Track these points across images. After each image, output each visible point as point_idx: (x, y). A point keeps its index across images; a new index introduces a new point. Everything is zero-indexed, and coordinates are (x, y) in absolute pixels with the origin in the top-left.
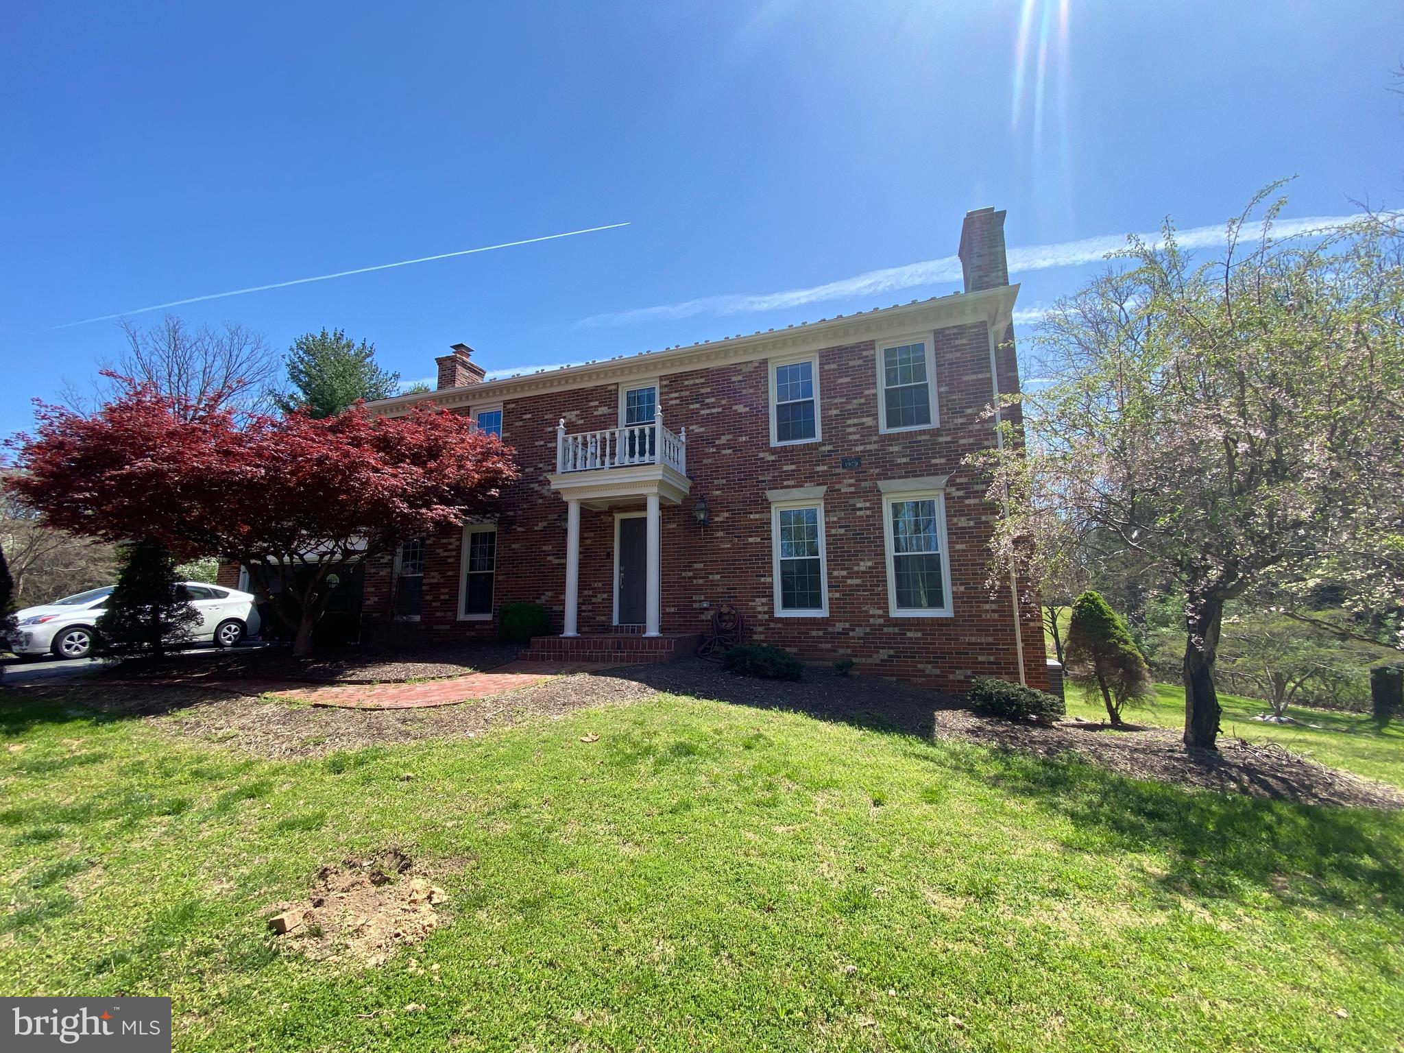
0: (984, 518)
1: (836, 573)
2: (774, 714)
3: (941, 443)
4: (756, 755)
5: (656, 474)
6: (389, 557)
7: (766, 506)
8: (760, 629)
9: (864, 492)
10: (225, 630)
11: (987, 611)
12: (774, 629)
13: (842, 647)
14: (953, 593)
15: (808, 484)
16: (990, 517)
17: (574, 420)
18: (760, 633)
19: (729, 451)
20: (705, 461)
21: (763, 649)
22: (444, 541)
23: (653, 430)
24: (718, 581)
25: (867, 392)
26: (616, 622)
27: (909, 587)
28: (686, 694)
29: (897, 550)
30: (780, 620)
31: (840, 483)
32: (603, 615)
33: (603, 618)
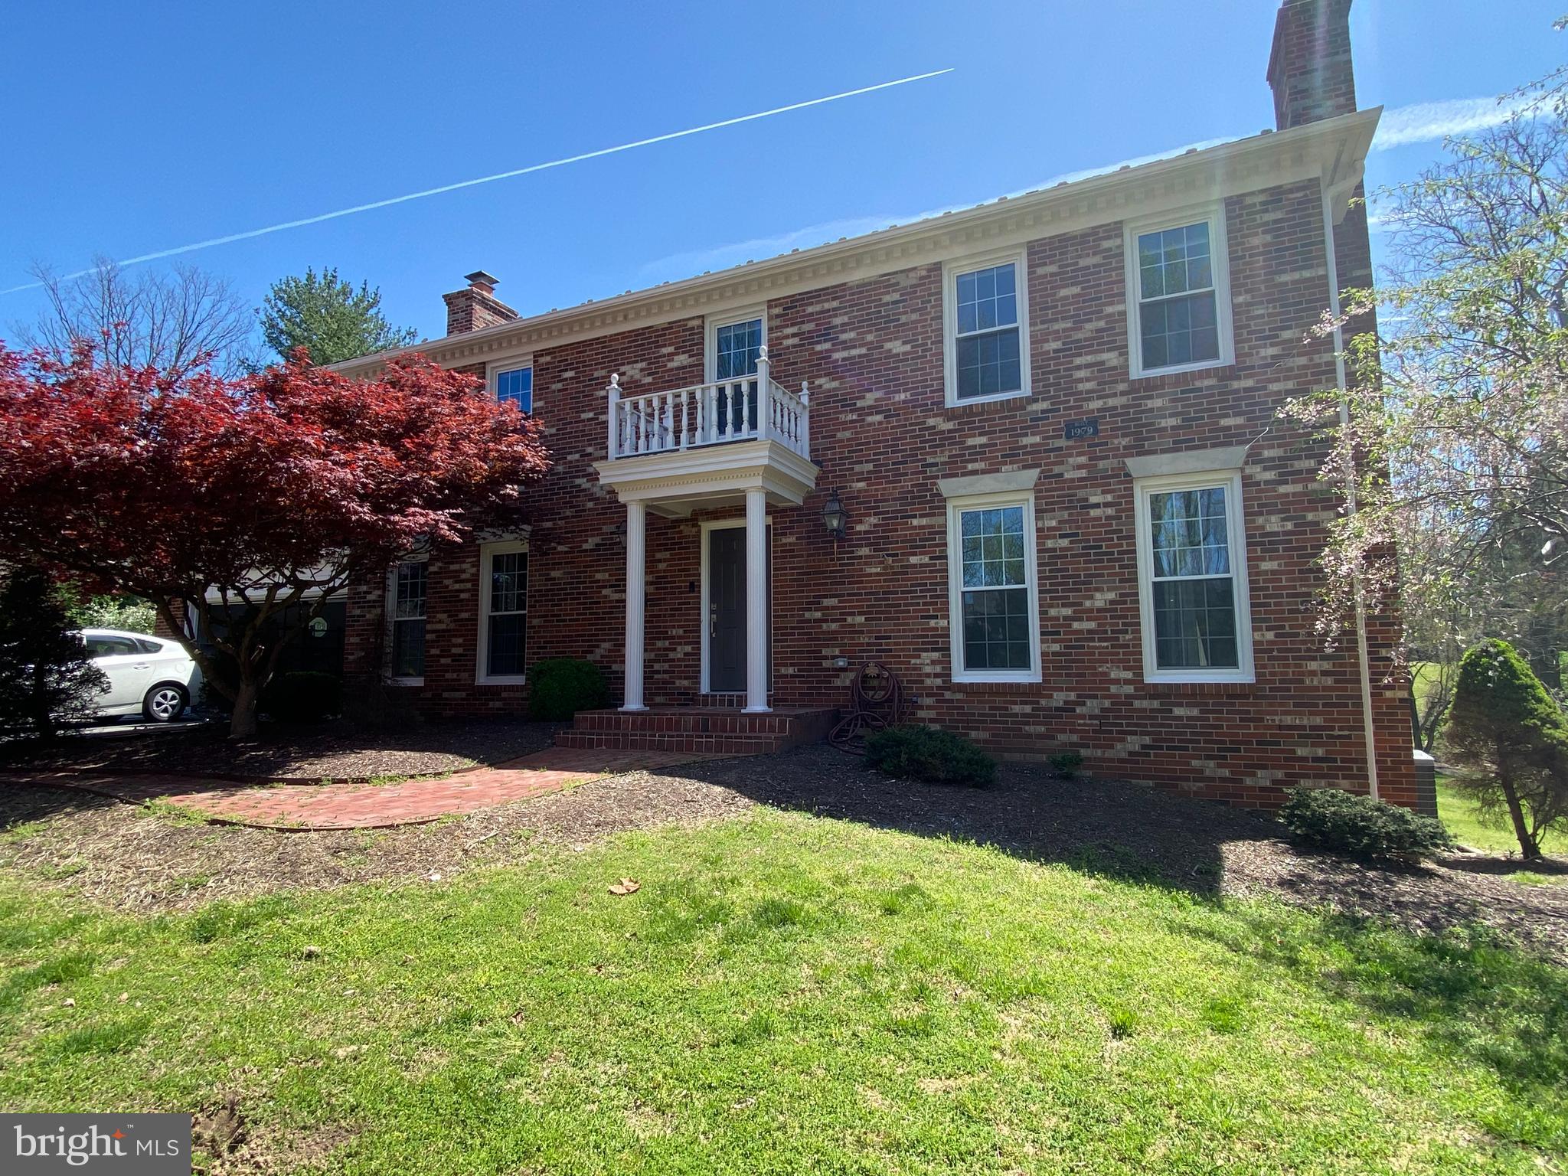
0: (1310, 517)
1: (1053, 612)
2: (943, 848)
3: (1237, 391)
4: (902, 925)
5: (759, 456)
6: (379, 592)
7: (937, 505)
8: (929, 701)
9: (1102, 478)
10: (158, 698)
11: (1313, 673)
12: (952, 701)
13: (1064, 731)
14: (1255, 643)
15: (1009, 467)
16: (1324, 515)
17: (638, 377)
18: (929, 708)
19: (879, 418)
20: (839, 435)
21: (930, 735)
22: (453, 567)
23: (753, 386)
24: (860, 625)
25: (1109, 310)
26: (705, 688)
27: (1178, 633)
28: (798, 808)
29: (1159, 571)
30: (961, 687)
31: (1062, 463)
32: (686, 678)
33: (686, 683)
